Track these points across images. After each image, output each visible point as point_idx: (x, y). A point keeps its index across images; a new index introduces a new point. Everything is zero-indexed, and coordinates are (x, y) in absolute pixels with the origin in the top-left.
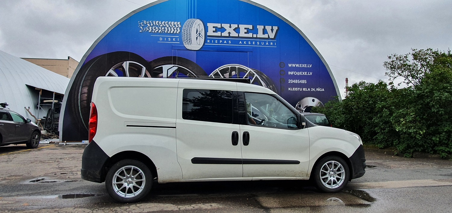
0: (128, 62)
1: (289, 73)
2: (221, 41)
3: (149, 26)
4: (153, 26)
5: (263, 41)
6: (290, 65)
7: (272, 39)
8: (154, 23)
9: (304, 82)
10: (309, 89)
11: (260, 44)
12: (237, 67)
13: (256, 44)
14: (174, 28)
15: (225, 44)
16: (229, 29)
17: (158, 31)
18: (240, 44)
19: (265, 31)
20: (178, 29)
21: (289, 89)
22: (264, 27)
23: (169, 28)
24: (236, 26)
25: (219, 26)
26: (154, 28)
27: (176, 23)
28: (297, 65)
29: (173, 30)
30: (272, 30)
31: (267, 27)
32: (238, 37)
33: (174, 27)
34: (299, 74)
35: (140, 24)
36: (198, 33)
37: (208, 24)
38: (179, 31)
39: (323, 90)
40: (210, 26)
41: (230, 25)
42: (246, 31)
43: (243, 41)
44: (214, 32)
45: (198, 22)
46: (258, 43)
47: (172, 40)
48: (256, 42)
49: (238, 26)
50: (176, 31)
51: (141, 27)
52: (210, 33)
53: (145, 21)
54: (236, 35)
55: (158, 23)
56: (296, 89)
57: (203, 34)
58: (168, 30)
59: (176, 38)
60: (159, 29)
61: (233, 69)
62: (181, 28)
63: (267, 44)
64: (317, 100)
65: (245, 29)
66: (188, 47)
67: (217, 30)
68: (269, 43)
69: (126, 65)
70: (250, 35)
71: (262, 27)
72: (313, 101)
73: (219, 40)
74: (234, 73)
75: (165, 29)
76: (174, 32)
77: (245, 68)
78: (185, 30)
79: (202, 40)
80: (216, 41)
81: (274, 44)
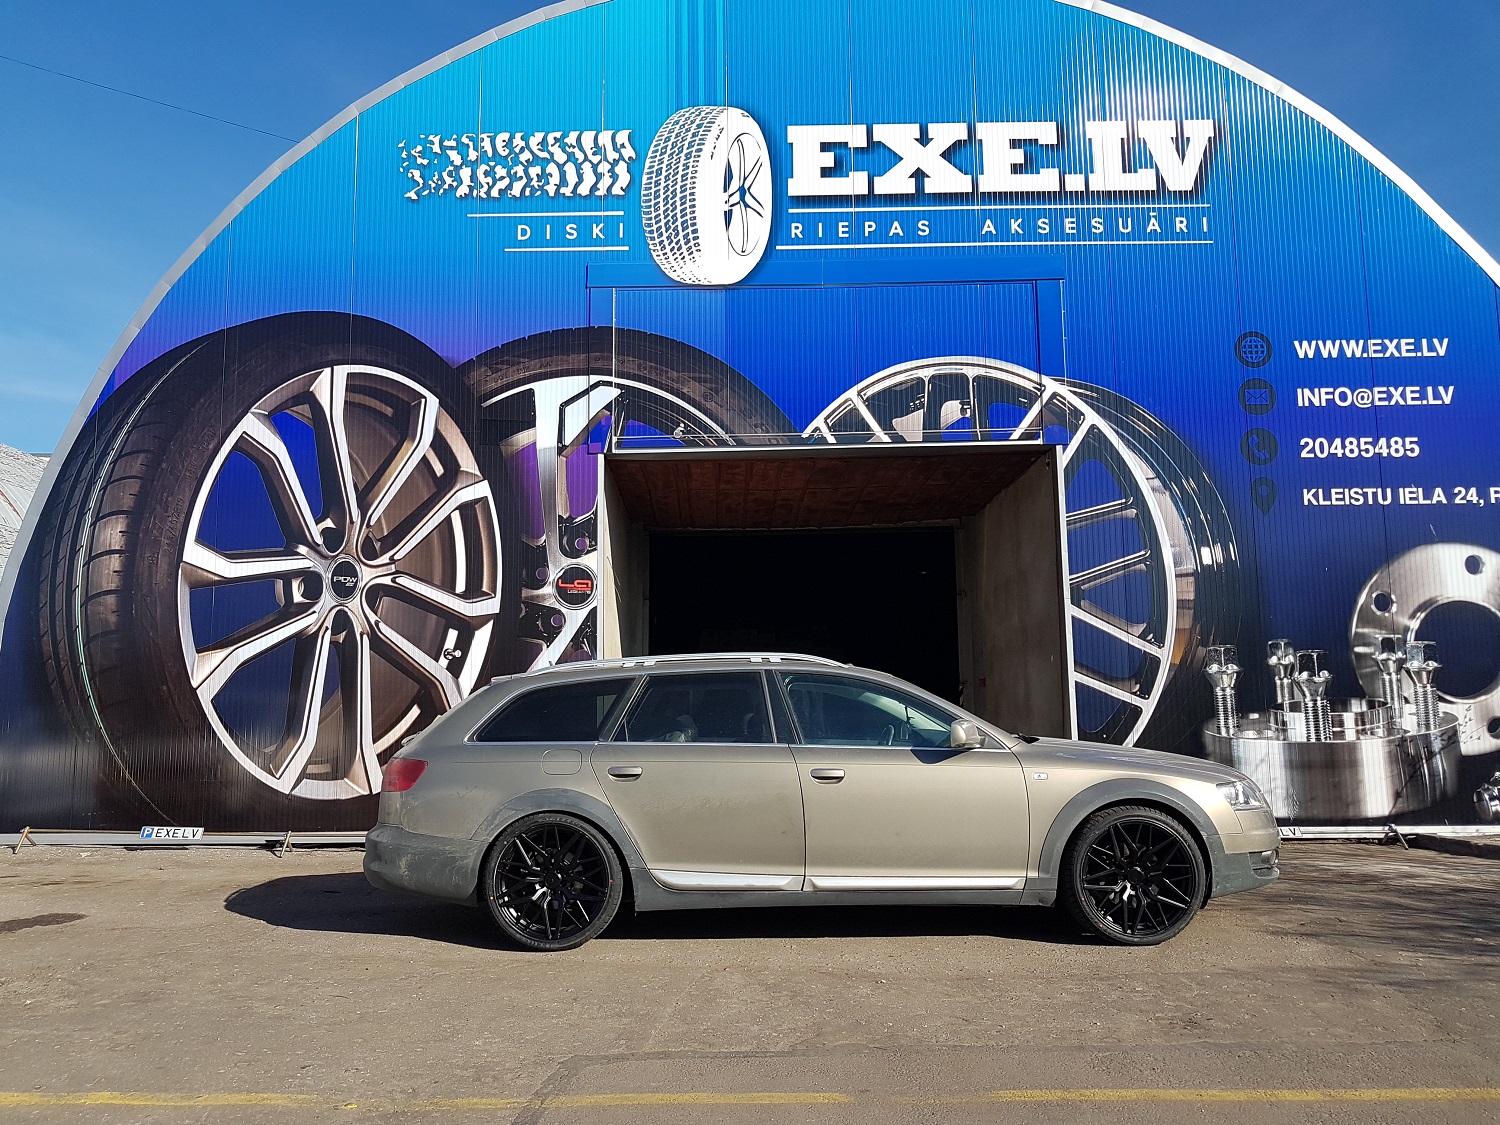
0: (342, 371)
1: (1305, 397)
2: (869, 227)
4: (478, 162)
6: (1304, 350)
7: (1181, 196)
9: (1402, 447)
10: (1439, 495)
11: (1111, 231)
12: (971, 373)
13: (1084, 230)
14: (595, 167)
15: (896, 238)
16: (919, 155)
17: (510, 187)
18: (989, 236)
20: (621, 169)
21: (1308, 496)
22: (1132, 129)
23: (570, 169)
24: (959, 131)
26: (486, 174)
27: (605, 138)
28: (1353, 349)
29: (590, 179)
31: (1145, 128)
32: (975, 196)
33: (595, 159)
34: (1365, 398)
35: (409, 155)
36: (735, 185)
37: (795, 134)
40: (806, 142)
41: (924, 132)
42: (1018, 156)
43: (1002, 221)
44: (826, 172)
45: (735, 121)
46: (1097, 225)
47: (585, 237)
48: (1083, 220)
49: (971, 131)
50: (606, 181)
51: (417, 174)
52: (806, 180)
53: (436, 140)
54: (962, 184)
56: (1355, 496)
57: (763, 188)
58: (563, 182)
59: (610, 225)
60: (513, 178)
61: (950, 386)
62: (634, 166)
63: (1153, 225)
64: (1494, 562)
66: (682, 269)
67: (841, 160)
69: (331, 387)
71: (1120, 128)
72: (1473, 566)
73: (856, 222)
74: (951, 411)
75: (544, 176)
76: (594, 188)
77: (1022, 376)
78: (659, 172)
79: (760, 228)
80: (842, 229)
81: (1194, 230)
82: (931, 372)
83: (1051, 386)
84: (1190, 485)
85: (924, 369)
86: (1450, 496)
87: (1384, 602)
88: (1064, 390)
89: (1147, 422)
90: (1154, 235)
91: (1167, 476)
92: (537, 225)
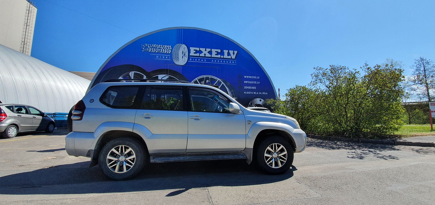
0: (133, 72)
1: (245, 82)
2: (199, 60)
3: (149, 47)
4: (152, 48)
5: (227, 61)
6: (245, 77)
7: (233, 59)
8: (153, 46)
9: (254, 88)
10: (258, 93)
11: (226, 62)
12: (210, 77)
13: (223, 62)
14: (167, 50)
15: (202, 61)
16: (205, 52)
17: (156, 51)
18: (212, 62)
19: (229, 54)
20: (170, 50)
21: (245, 93)
22: (229, 51)
23: (163, 50)
24: (210, 50)
25: (198, 49)
26: (153, 49)
27: (168, 46)
28: (250, 77)
29: (166, 51)
30: (234, 53)
31: (230, 51)
32: (211, 57)
33: (167, 49)
34: (251, 82)
35: (143, 46)
36: (183, 54)
37: (191, 48)
38: (170, 52)
39: (267, 93)
40: (192, 49)
41: (206, 49)
42: (216, 53)
43: (214, 60)
44: (194, 53)
45: (184, 46)
46: (224, 62)
47: (165, 58)
48: (223, 61)
49: (211, 50)
50: (168, 52)
51: (144, 48)
52: (192, 54)
53: (146, 44)
54: (210, 56)
55: (156, 46)
56: (249, 93)
57: (187, 54)
58: (163, 51)
59: (168, 57)
60: (156, 50)
61: (207, 78)
62: (172, 50)
63: (230, 62)
64: (262, 100)
65: (216, 52)
66: (177, 63)
67: (197, 52)
68: (232, 62)
69: (132, 74)
70: (219, 56)
71: (227, 51)
72: (260, 100)
73: (198, 59)
74: (207, 81)
75: (160, 50)
76: (166, 52)
77: (215, 78)
78: (174, 51)
79: (186, 59)
80: (196, 60)
81: (235, 62)
82: (205, 77)
83: (219, 79)
84: (233, 91)
85: (205, 76)
86: (259, 93)
87: (252, 104)
88: (220, 80)
89: (229, 84)
90: (230, 63)
91: (230, 90)
92: (159, 56)
